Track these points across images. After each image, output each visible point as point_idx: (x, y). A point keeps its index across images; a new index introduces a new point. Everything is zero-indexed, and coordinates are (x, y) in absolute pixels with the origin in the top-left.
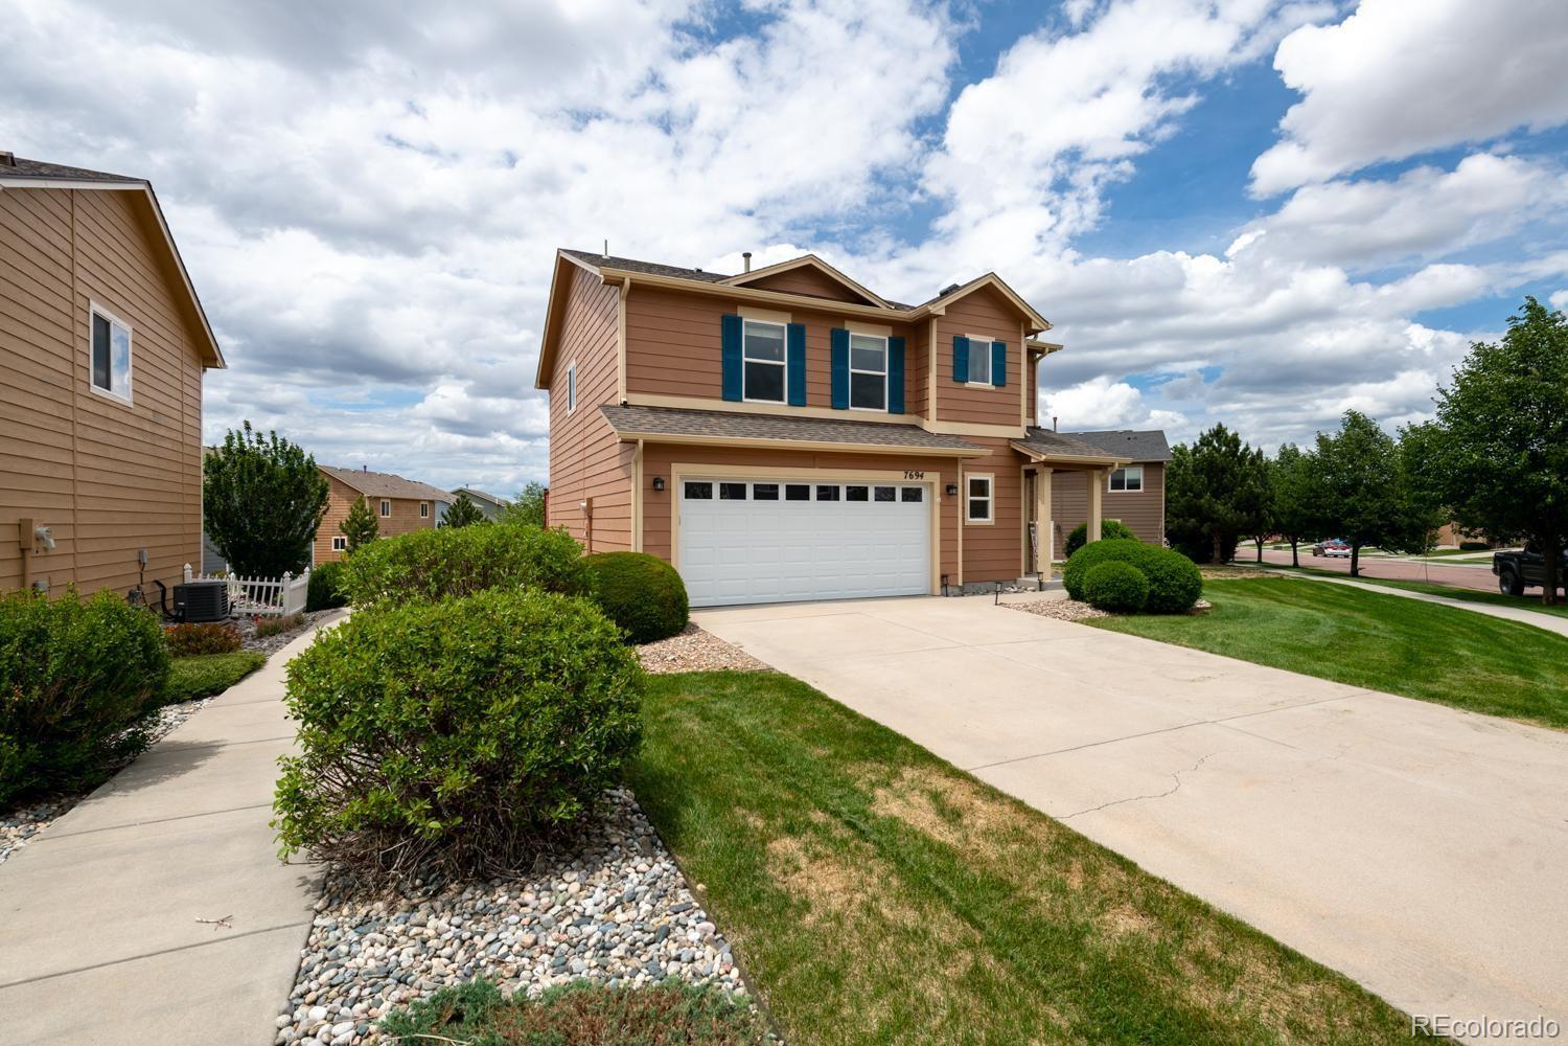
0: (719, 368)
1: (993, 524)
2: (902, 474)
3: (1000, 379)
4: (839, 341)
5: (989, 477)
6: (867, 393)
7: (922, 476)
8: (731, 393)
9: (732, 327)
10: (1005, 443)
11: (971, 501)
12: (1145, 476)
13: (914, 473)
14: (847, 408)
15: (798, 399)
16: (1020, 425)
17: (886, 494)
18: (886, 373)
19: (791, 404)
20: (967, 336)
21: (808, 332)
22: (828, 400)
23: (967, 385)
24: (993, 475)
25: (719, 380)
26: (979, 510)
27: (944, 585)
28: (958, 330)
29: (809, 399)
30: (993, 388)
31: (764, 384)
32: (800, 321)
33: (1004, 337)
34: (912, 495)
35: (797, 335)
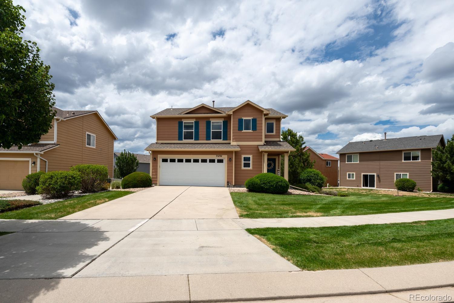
0: (177, 133)
1: (252, 169)
2: (216, 156)
3: (254, 128)
4: (208, 123)
5: (251, 156)
6: (217, 136)
7: (221, 156)
8: (180, 138)
9: (180, 123)
10: (256, 146)
11: (244, 163)
12: (421, 154)
13: (219, 156)
14: (210, 140)
15: (197, 138)
16: (262, 141)
17: (212, 161)
18: (222, 130)
19: (195, 140)
20: (243, 118)
21: (200, 123)
22: (205, 138)
23: (242, 131)
24: (252, 155)
25: (177, 136)
26: (247, 165)
27: (228, 184)
28: (240, 117)
29: (200, 138)
30: (252, 131)
31: (189, 136)
32: (197, 120)
33: (255, 117)
34: (220, 161)
35: (197, 123)
